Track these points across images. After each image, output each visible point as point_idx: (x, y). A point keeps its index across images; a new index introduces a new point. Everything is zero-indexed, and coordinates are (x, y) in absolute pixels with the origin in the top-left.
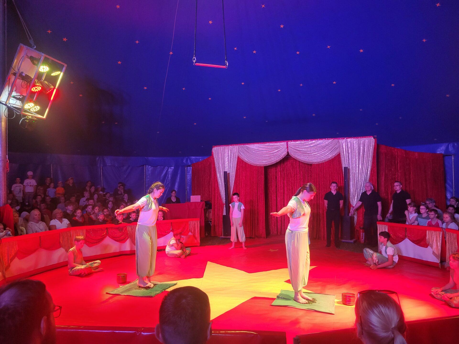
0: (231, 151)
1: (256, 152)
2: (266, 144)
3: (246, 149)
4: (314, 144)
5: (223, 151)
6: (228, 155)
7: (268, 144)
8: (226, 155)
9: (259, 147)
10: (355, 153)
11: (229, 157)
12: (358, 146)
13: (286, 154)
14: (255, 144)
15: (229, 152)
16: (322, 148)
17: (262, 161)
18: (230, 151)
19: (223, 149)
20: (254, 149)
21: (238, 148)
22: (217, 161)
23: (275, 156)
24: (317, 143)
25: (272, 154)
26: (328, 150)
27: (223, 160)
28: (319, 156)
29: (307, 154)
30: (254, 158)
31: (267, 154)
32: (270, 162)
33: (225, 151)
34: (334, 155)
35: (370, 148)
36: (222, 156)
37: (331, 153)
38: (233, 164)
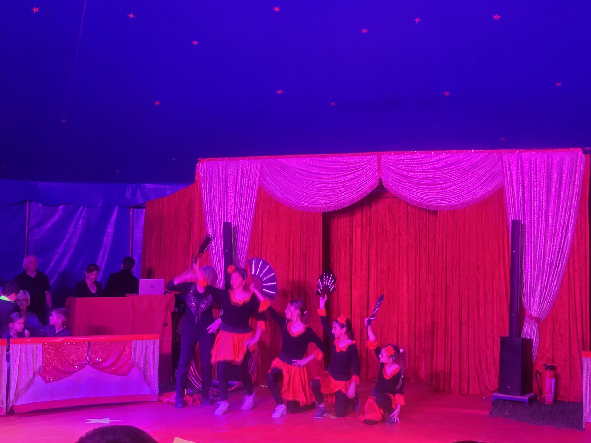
0: (242, 172)
1: (302, 177)
2: (327, 159)
3: (280, 170)
4: (443, 163)
6: (236, 183)
7: (333, 158)
8: (231, 181)
9: (312, 165)
10: (540, 186)
11: (239, 187)
12: (548, 171)
13: (377, 185)
14: (302, 158)
15: (237, 176)
16: (461, 172)
17: (316, 199)
18: (240, 171)
19: (223, 167)
20: (300, 169)
21: (259, 167)
22: (207, 196)
23: (348, 189)
24: (451, 161)
25: (343, 184)
26: (475, 178)
27: (222, 193)
28: (453, 192)
29: (425, 187)
30: (298, 192)
31: (330, 182)
32: (338, 202)
33: (229, 173)
34: (489, 190)
35: (575, 177)
36: (220, 185)
37: (484, 184)
38: (246, 205)
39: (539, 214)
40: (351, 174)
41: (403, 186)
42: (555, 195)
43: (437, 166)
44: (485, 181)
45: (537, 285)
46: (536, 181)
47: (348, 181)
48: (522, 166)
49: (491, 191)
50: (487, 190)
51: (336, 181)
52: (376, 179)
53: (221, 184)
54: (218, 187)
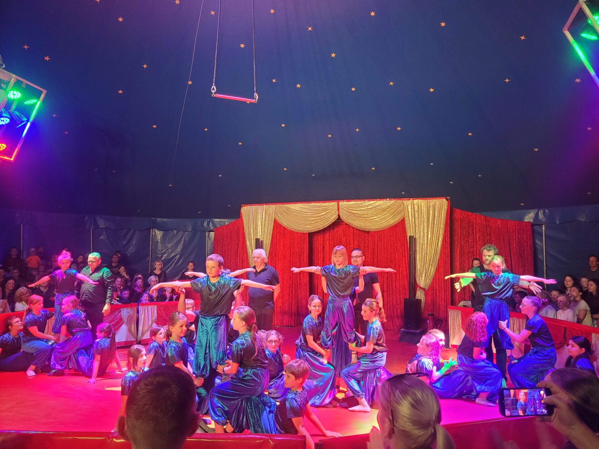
0: (265, 212)
1: (297, 214)
2: (311, 204)
3: (286, 210)
4: (373, 206)
5: (255, 211)
6: (262, 218)
7: (314, 204)
8: (259, 217)
9: (303, 208)
10: (424, 218)
11: (264, 220)
12: (427, 209)
13: (337, 218)
14: (298, 204)
15: (263, 214)
16: (382, 210)
17: (306, 226)
20: (296, 210)
21: (274, 209)
22: (246, 225)
23: (322, 220)
24: (376, 205)
25: (319, 217)
26: (389, 214)
27: (254, 223)
28: (378, 221)
29: (363, 219)
30: (295, 222)
31: (312, 216)
32: (316, 227)
33: (258, 213)
34: (397, 220)
35: (442, 213)
36: (254, 219)
37: (394, 217)
38: (267, 229)
39: (423, 232)
40: (323, 212)
41: (351, 218)
42: (432, 222)
43: (369, 207)
44: (395, 215)
45: (423, 271)
46: (422, 215)
47: (322, 216)
48: (414, 207)
49: (398, 220)
51: (316, 216)
52: (336, 215)
54: (252, 220)
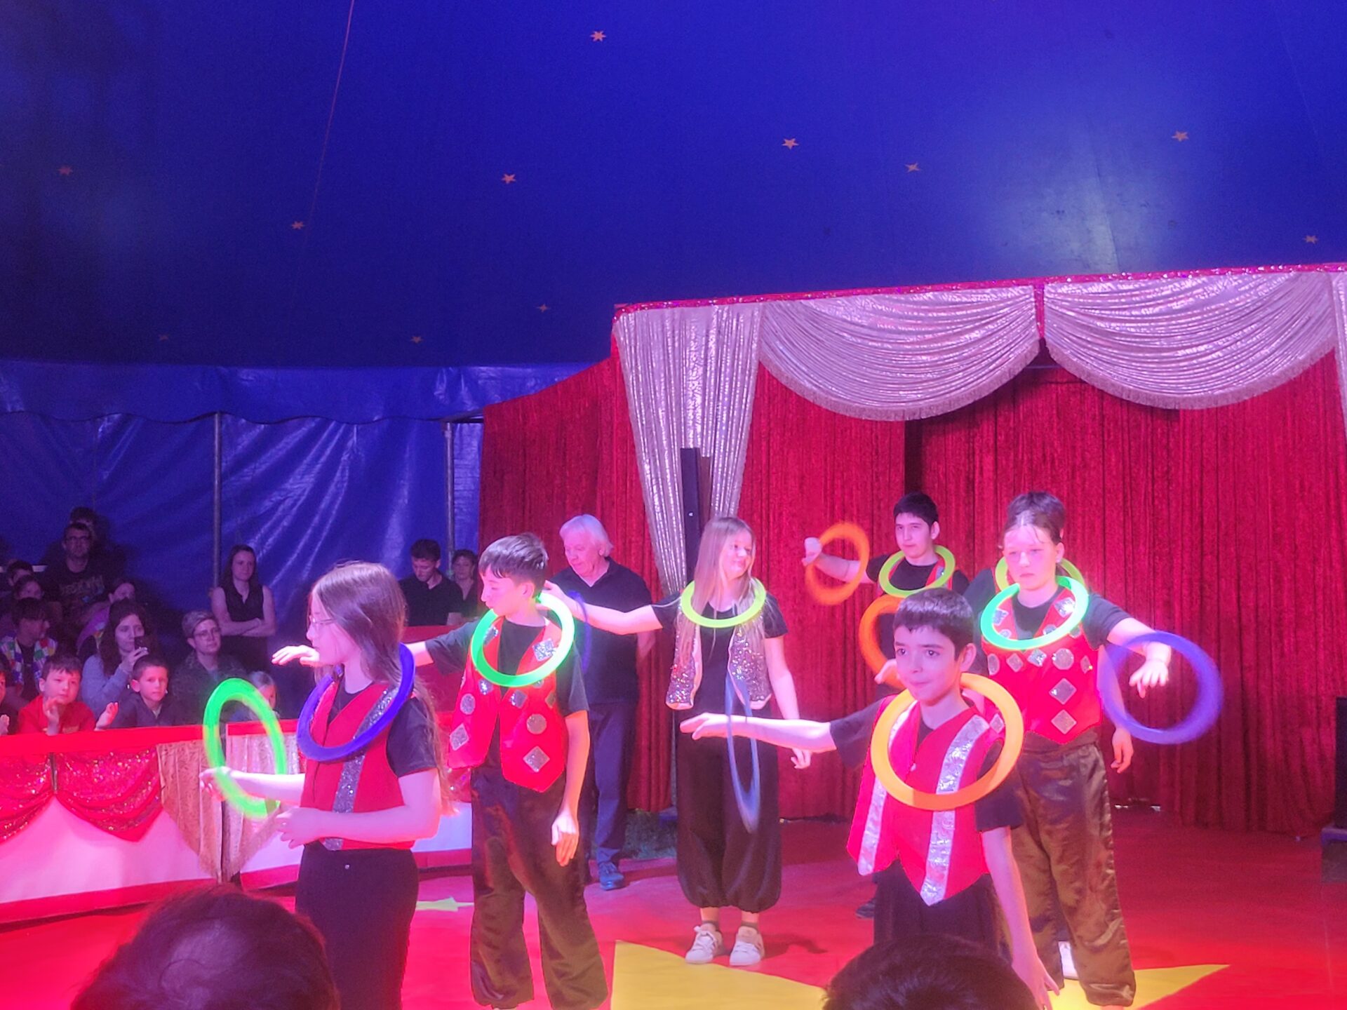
0: (719, 332)
1: (859, 341)
2: (917, 298)
3: (807, 326)
4: (1191, 299)
5: (673, 332)
6: (706, 360)
7: (930, 295)
8: (693, 354)
9: (881, 313)
11: (712, 367)
13: (1034, 355)
14: (858, 297)
15: (707, 342)
16: (1233, 318)
17: (893, 390)
18: (713, 331)
19: (673, 320)
20: (852, 323)
21: (757, 319)
22: (638, 392)
23: (968, 366)
24: (1208, 294)
25: (954, 354)
26: (1268, 332)
27: (673, 382)
28: (1215, 366)
29: (1148, 355)
30: (851, 376)
31: (925, 349)
32: (943, 397)
33: (688, 337)
34: (1301, 358)
36: (669, 364)
37: (1287, 346)
38: (729, 408)
40: (972, 330)
41: (1095, 354)
43: (1175, 306)
44: (1291, 338)
47: (967, 346)
49: (1304, 361)
50: (1296, 358)
51: (939, 348)
52: (1032, 341)
53: (671, 361)
54: (662, 368)
